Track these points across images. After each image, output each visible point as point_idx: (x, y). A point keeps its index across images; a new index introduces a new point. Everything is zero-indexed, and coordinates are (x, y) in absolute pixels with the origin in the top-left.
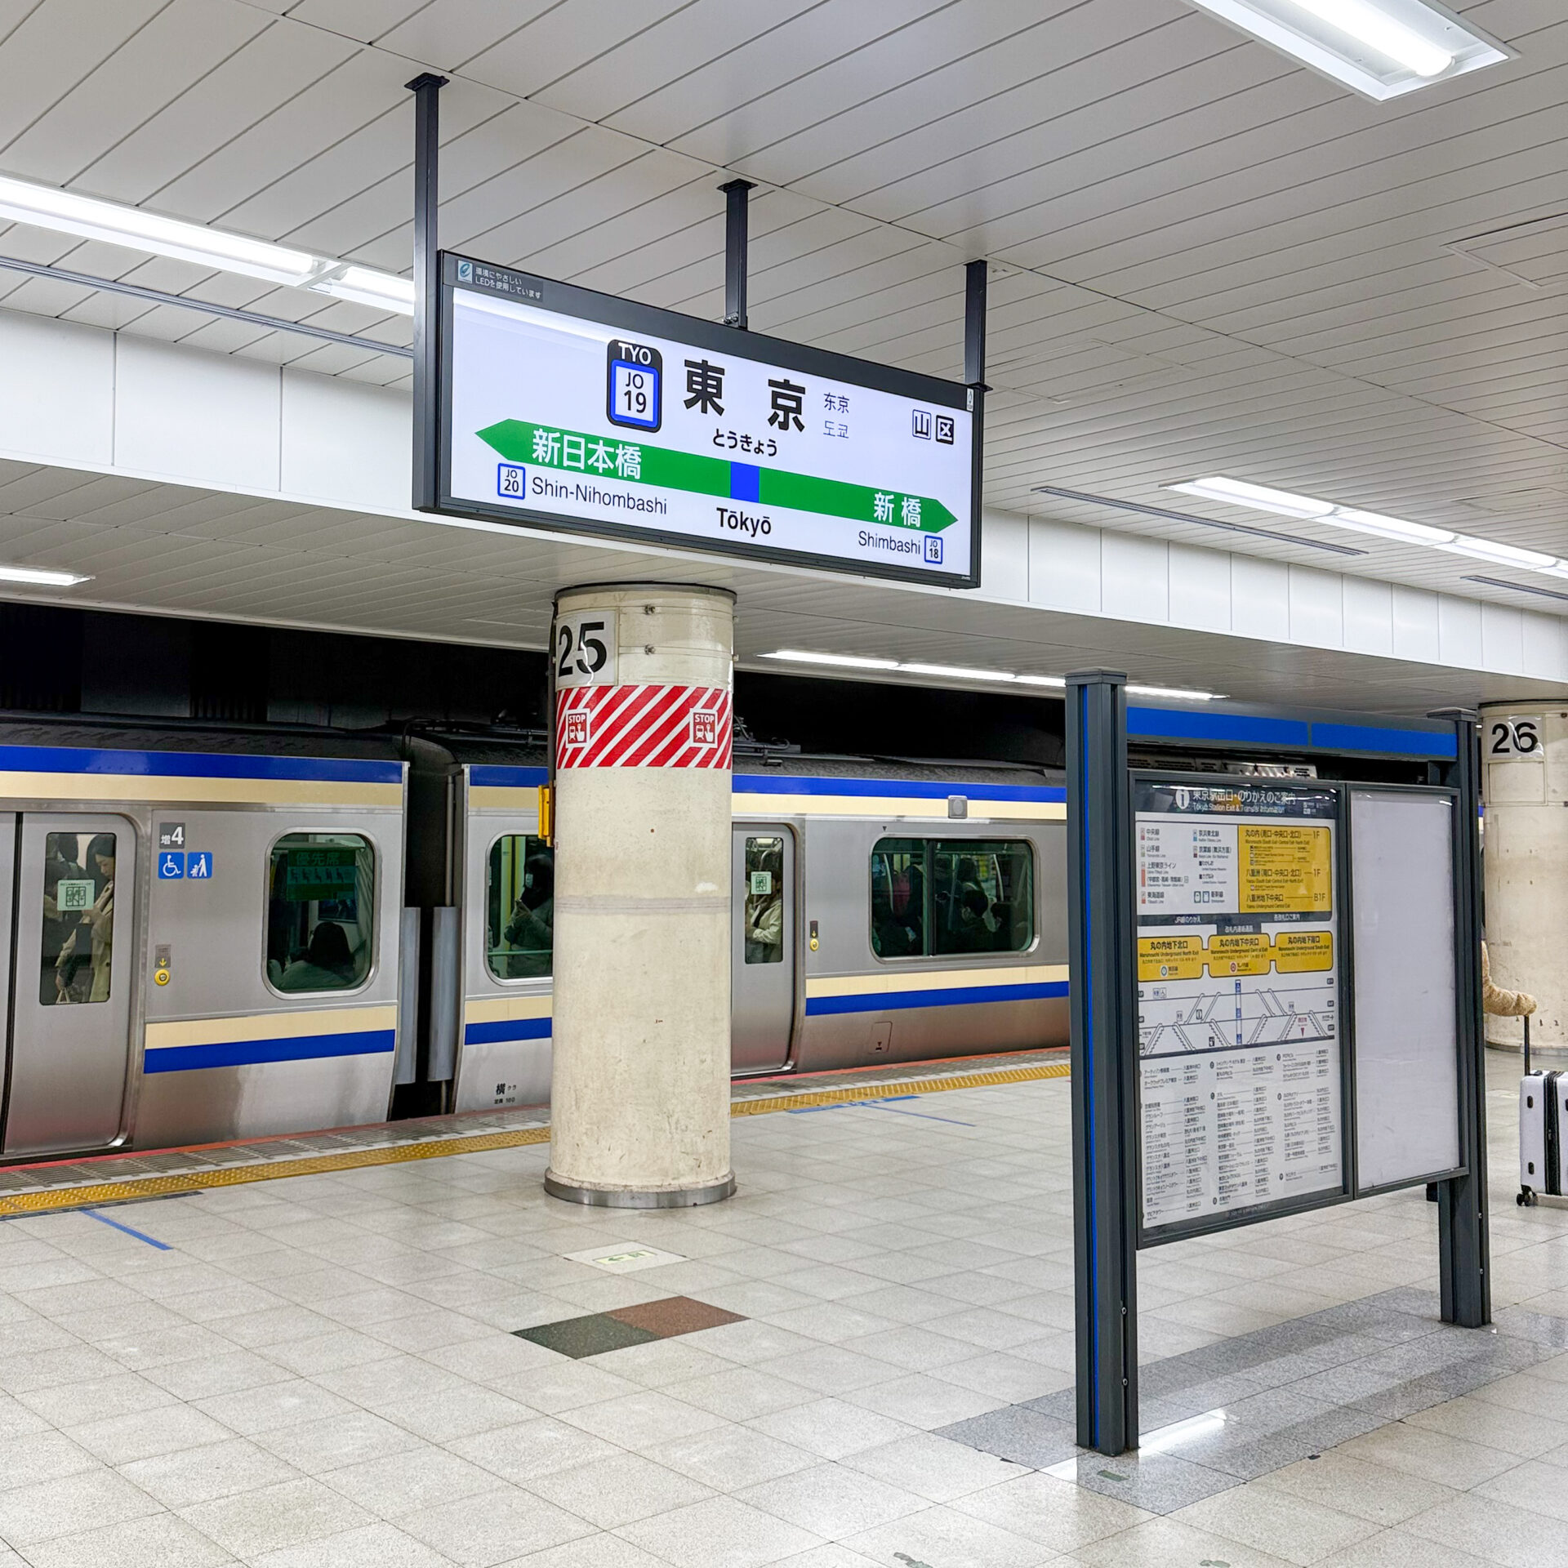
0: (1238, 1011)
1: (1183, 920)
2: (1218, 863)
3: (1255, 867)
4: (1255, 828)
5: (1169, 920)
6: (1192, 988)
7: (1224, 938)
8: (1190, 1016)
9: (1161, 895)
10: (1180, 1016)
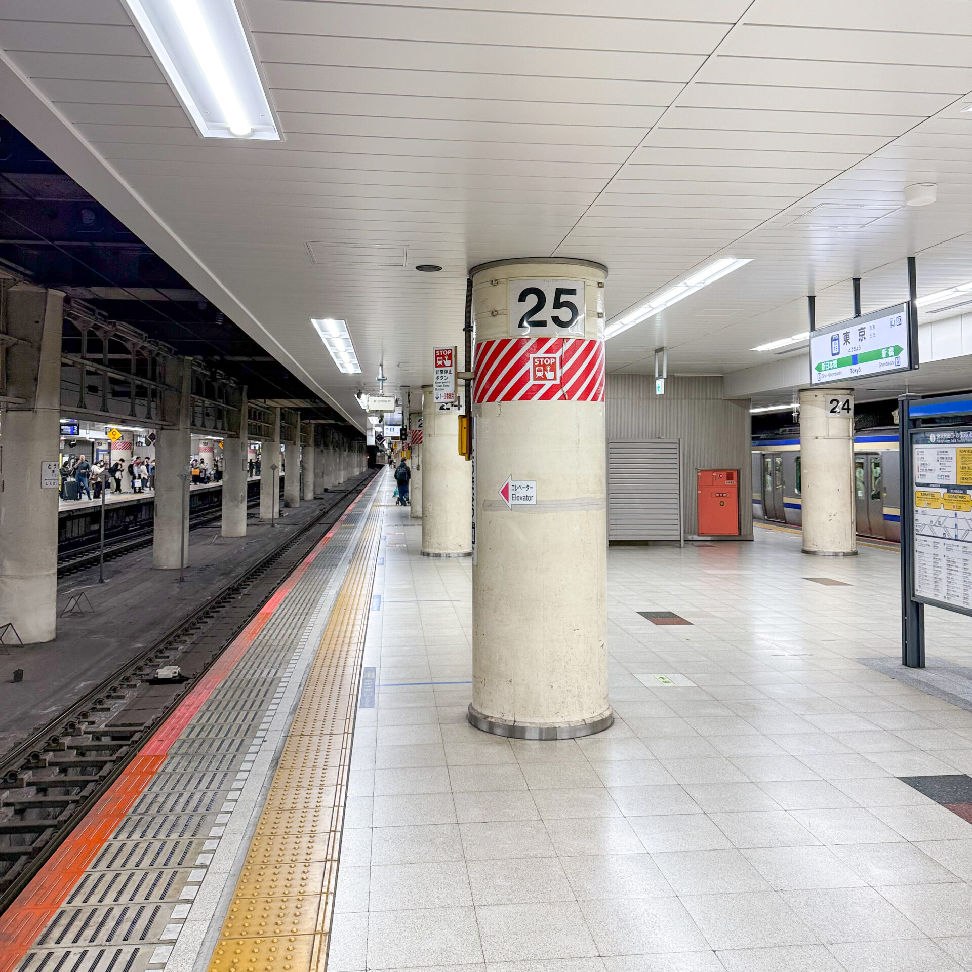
0: (956, 525)
1: (933, 486)
2: (947, 464)
3: (964, 466)
4: (964, 449)
5: (927, 485)
6: (937, 512)
7: (950, 494)
8: (936, 523)
9: (925, 476)
10: (932, 522)
